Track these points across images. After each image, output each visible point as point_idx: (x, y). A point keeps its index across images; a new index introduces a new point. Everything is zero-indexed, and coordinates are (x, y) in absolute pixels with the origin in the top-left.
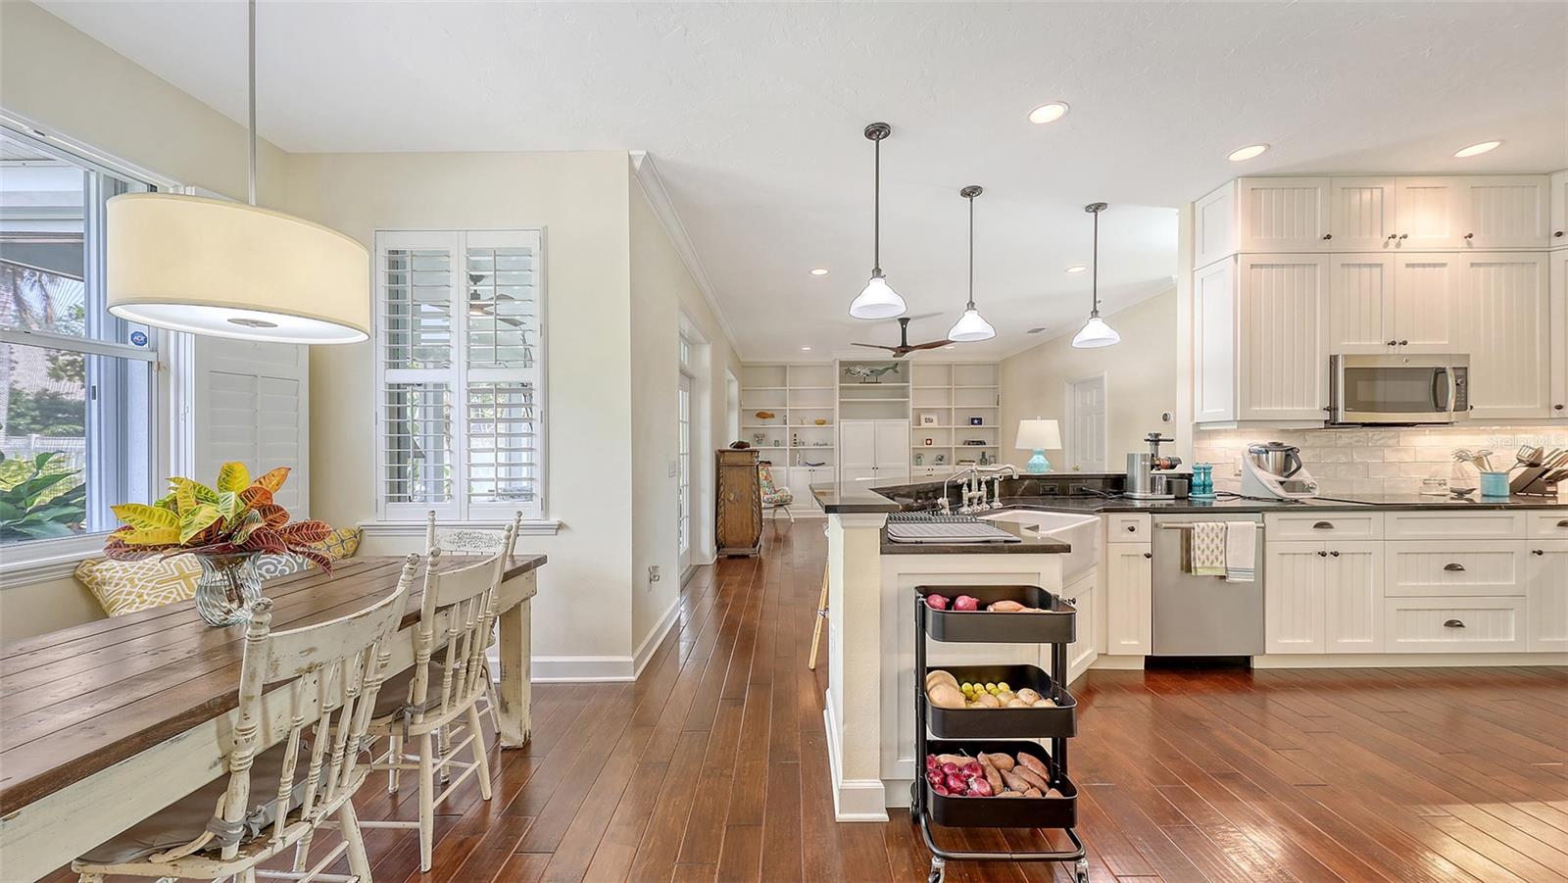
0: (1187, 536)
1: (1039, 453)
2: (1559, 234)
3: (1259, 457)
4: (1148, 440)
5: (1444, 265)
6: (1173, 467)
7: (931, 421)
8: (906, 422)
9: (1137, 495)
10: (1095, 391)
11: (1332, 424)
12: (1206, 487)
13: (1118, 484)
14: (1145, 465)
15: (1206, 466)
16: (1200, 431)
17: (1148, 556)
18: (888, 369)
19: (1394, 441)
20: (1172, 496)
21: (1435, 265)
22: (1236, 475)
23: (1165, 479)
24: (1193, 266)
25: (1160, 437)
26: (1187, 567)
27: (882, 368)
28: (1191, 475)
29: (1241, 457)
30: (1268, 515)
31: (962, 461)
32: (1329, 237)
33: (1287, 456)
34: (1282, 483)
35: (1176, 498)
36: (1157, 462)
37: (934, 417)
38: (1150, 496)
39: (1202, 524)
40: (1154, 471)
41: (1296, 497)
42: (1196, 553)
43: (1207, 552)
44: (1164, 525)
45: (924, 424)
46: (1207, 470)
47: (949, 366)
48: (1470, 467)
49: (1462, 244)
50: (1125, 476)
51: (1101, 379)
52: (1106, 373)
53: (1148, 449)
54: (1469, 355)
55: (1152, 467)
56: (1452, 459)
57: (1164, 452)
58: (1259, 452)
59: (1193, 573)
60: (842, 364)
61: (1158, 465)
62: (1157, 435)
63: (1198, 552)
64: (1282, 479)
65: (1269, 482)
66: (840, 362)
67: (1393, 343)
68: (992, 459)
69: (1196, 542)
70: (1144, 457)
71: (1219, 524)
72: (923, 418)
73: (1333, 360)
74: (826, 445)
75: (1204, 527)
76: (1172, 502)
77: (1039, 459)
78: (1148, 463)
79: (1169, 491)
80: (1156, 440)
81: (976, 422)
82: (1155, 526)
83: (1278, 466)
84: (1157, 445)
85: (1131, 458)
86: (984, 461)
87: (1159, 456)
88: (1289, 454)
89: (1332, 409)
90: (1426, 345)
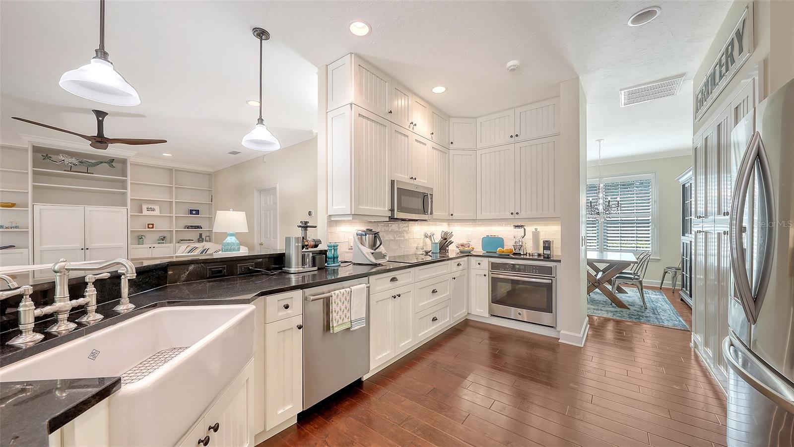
0: (327, 302)
1: (232, 235)
2: (452, 143)
3: (361, 238)
4: (300, 226)
5: (425, 144)
6: (316, 246)
7: (153, 210)
8: (123, 210)
9: (293, 270)
10: (272, 196)
11: (392, 219)
12: (335, 258)
13: (278, 261)
14: (298, 246)
15: (335, 245)
16: (332, 221)
17: (300, 327)
18: (102, 163)
19: (407, 229)
20: (316, 268)
21: (423, 143)
22: (349, 249)
23: (311, 255)
24: (327, 109)
25: (308, 225)
26: (327, 327)
27: (93, 161)
28: (326, 251)
29: (353, 238)
30: (371, 278)
31: (182, 240)
32: (391, 112)
33: (375, 237)
34: (372, 253)
35: (319, 269)
36: (306, 243)
37: (157, 208)
38: (301, 269)
39: (337, 292)
40: (304, 250)
41: (379, 262)
42: (334, 316)
43: (340, 313)
44: (312, 298)
45: (145, 212)
46: (335, 247)
47: (170, 170)
48: (428, 240)
49: (429, 136)
50: (283, 254)
51: (275, 188)
52: (278, 185)
53: (299, 233)
54: (432, 188)
55: (303, 247)
56: (423, 237)
57: (311, 235)
58: (361, 235)
59: (331, 332)
60: (36, 149)
61: (307, 246)
62: (306, 223)
63: (335, 314)
64: (373, 251)
65: (368, 253)
66: (34, 147)
67: (412, 178)
68: (208, 238)
69: (334, 307)
70: (297, 239)
71: (347, 289)
72: (145, 207)
73: (393, 182)
74: (16, 227)
75: (337, 293)
76: (316, 272)
77: (231, 240)
78: (300, 245)
79: (314, 265)
80: (305, 226)
81: (194, 212)
82: (305, 299)
83: (371, 243)
84: (306, 230)
85: (288, 240)
86: (200, 239)
87: (308, 239)
88: (376, 235)
89: (392, 210)
90: (422, 182)
